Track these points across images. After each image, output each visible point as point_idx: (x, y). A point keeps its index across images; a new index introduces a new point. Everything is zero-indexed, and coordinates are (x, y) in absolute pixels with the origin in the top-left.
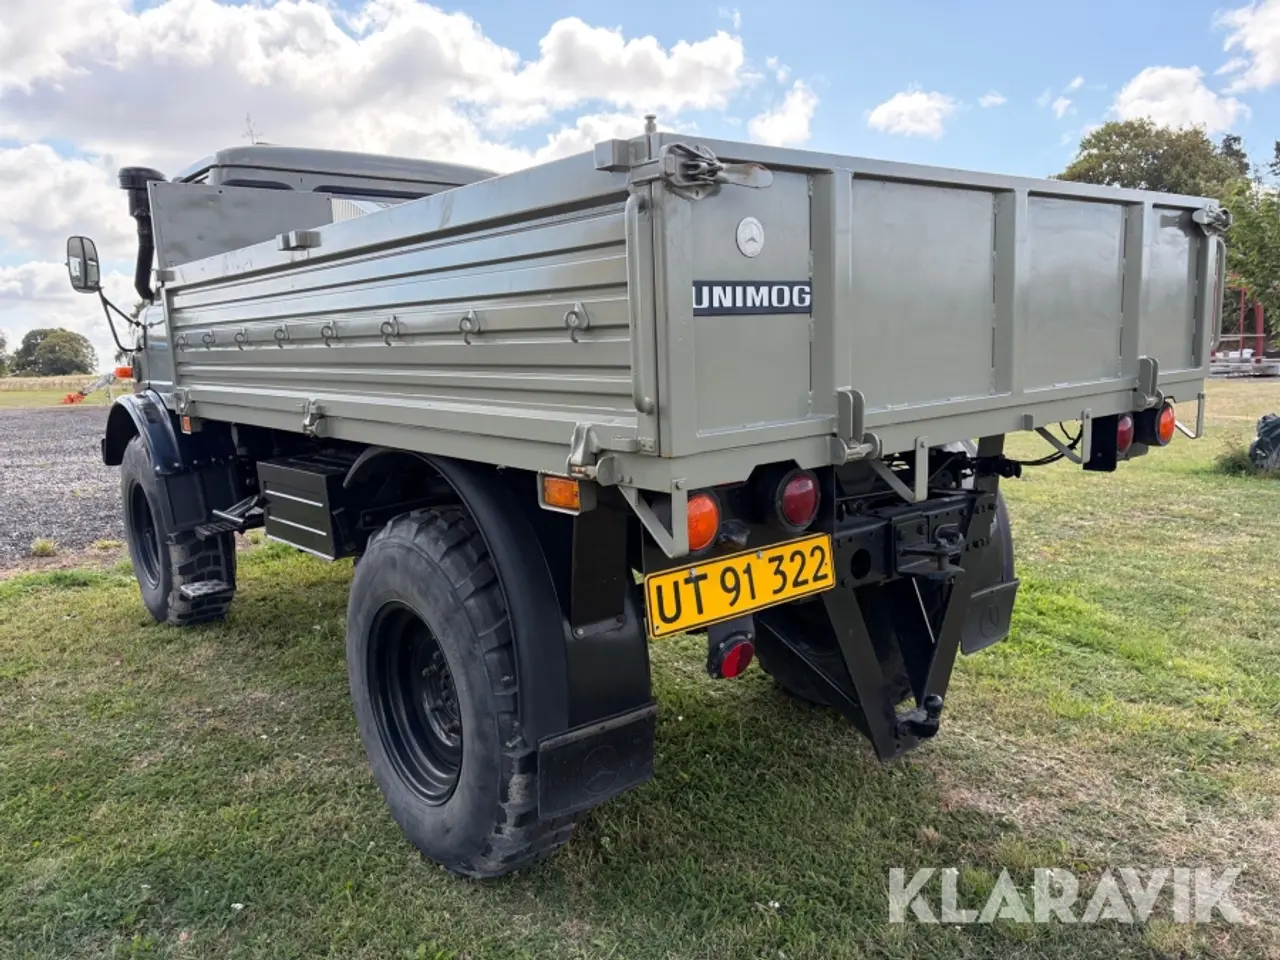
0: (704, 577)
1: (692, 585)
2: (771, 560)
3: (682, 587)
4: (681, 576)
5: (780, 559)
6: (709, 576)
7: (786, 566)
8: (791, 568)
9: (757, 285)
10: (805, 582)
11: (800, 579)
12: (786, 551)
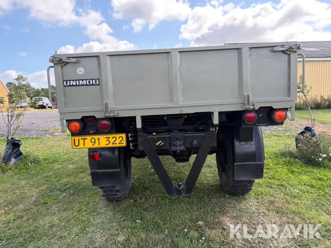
0: (86, 139)
1: (83, 140)
2: (106, 138)
3: (80, 140)
4: (80, 138)
5: (109, 138)
6: (88, 139)
7: (110, 139)
8: (112, 141)
9: (83, 80)
10: (116, 144)
11: (114, 143)
12: (111, 136)
